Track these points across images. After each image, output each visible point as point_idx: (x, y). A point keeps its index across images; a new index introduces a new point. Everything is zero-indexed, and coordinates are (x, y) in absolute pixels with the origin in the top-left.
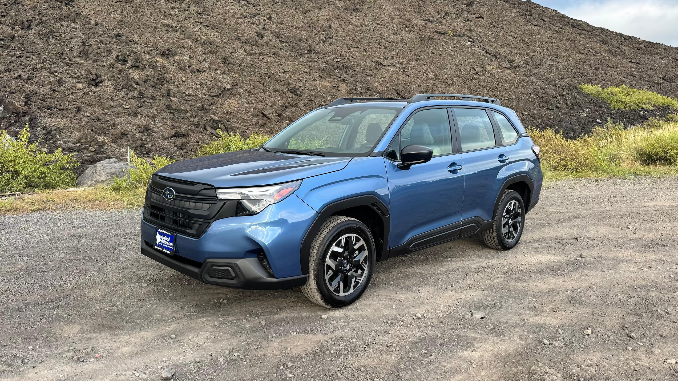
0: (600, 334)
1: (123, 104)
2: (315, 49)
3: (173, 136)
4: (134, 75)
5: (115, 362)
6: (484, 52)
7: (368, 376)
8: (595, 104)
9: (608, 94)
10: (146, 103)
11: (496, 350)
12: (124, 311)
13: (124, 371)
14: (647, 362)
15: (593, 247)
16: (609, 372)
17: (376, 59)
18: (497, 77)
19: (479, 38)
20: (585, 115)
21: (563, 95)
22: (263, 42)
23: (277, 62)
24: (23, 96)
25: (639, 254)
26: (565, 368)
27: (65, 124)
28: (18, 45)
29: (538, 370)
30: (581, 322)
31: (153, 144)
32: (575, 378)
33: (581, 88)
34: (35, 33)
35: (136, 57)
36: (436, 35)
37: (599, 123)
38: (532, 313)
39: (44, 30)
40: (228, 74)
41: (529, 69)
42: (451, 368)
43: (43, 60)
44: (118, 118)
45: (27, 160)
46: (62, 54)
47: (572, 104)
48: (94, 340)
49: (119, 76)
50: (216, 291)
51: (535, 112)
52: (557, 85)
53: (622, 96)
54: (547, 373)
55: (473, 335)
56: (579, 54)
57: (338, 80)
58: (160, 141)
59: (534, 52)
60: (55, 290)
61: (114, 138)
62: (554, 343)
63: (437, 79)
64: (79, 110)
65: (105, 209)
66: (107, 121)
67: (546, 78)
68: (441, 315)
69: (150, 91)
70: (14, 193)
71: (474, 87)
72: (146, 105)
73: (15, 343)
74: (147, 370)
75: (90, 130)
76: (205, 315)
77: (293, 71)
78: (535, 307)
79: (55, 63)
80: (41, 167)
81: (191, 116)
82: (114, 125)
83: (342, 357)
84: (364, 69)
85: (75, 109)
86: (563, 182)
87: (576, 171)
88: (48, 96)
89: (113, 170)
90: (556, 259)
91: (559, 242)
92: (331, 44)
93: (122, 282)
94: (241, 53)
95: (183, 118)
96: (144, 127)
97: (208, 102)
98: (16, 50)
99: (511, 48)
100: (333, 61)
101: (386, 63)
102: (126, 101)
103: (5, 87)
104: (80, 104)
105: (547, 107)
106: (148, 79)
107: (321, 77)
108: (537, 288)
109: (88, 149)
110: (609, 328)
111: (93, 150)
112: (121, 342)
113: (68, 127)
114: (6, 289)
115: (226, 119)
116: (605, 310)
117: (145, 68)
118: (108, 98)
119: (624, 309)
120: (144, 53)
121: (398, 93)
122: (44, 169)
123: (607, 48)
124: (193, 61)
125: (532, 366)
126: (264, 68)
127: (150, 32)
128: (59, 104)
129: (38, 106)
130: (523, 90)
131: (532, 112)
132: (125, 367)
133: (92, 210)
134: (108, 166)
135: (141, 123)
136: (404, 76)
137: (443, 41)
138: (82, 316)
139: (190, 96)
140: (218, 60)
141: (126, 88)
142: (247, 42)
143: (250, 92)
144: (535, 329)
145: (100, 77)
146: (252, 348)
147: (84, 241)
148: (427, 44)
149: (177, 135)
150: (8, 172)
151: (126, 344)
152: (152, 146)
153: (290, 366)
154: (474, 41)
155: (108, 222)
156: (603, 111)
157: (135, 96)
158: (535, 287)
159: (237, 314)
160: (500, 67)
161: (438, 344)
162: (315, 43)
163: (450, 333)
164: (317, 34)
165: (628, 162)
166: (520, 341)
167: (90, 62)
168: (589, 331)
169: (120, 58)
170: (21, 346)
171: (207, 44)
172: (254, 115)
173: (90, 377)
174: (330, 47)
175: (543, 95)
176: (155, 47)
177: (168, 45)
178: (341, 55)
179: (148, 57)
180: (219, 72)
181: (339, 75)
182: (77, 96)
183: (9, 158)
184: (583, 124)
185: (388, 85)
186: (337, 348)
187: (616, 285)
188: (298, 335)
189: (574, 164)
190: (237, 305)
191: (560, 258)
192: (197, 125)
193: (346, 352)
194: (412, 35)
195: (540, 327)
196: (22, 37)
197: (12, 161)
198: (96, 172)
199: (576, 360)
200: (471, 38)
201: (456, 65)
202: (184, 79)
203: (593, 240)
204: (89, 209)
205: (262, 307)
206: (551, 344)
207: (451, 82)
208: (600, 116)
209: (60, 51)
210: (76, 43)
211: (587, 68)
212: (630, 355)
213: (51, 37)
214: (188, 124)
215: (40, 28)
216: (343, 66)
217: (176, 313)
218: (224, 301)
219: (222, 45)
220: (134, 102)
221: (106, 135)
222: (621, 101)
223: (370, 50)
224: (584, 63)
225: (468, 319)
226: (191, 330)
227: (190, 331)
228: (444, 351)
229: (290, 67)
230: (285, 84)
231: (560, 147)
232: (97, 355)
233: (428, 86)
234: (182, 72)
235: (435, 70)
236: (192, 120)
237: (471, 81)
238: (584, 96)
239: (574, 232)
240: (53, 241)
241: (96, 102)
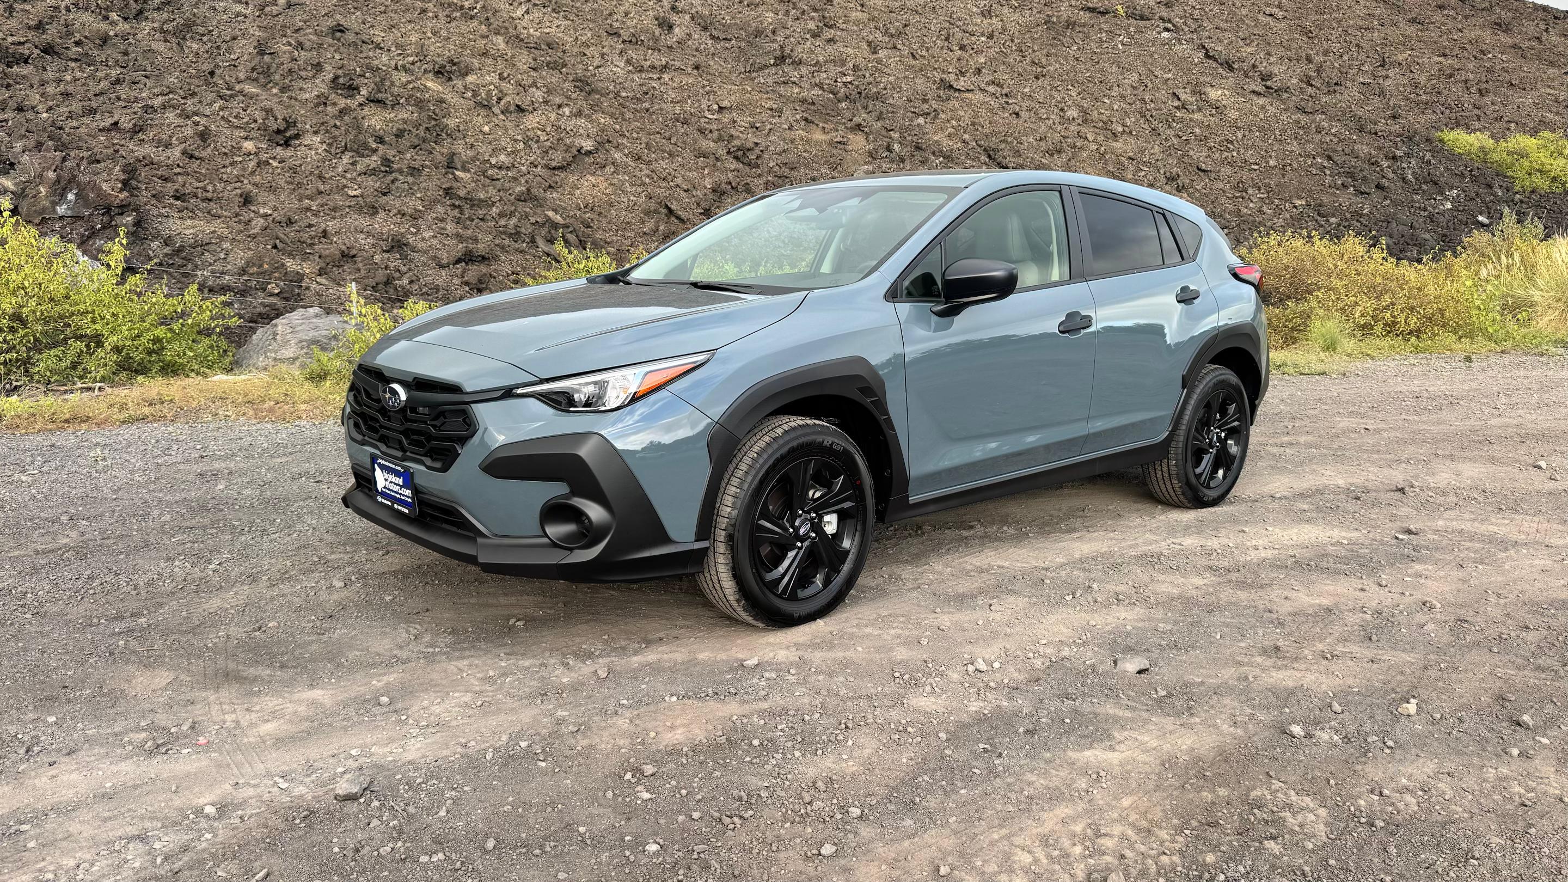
0: (1439, 716)
1: (345, 186)
2: (792, 54)
3: (458, 261)
4: (373, 122)
5: (240, 757)
6: (1201, 54)
7: (835, 801)
8: (1474, 179)
9: (1508, 154)
10: (397, 184)
11: (1168, 747)
12: (279, 642)
13: (255, 777)
14: (1556, 785)
15: (1442, 509)
16: (1454, 807)
17: (938, 76)
18: (1233, 114)
19: (1190, 22)
20: (1449, 206)
21: (1394, 158)
22: (672, 41)
23: (704, 87)
24: (118, 168)
25: (1561, 528)
26: (1340, 795)
27: (214, 232)
28: (114, 56)
29: (1269, 797)
30: (1393, 684)
31: (414, 278)
32: (1363, 820)
33: (1441, 141)
34: (153, 29)
35: (378, 79)
36: (1084, 17)
37: (1483, 225)
38: (1269, 662)
39: (174, 19)
40: (588, 117)
41: (1310, 96)
42: (1047, 787)
43: (168, 87)
44: (334, 218)
45: (121, 312)
46: (212, 73)
47: (1416, 179)
48: (199, 706)
49: (338, 124)
50: (502, 600)
51: (1325, 199)
52: (1380, 134)
53: (1544, 157)
54: (1290, 806)
55: (1111, 711)
56: (1439, 56)
57: (846, 127)
58: (430, 272)
59: (1326, 53)
60: (134, 593)
61: (324, 265)
62: (1318, 733)
63: (1085, 121)
64: (247, 200)
65: (284, 419)
66: (310, 226)
67: (1354, 116)
68: (1038, 663)
69: (408, 156)
70: (90, 384)
71: (1175, 141)
72: (397, 188)
73: (18, 709)
74: (308, 776)
75: (269, 247)
76: (467, 653)
77: (741, 108)
78: (1277, 648)
79: (194, 94)
80: (152, 328)
81: (501, 215)
82: (325, 234)
83: (779, 756)
84: (909, 101)
85: (237, 199)
86: (1382, 363)
87: (1418, 337)
88: (178, 170)
89: (312, 334)
90: (1344, 538)
91: (1358, 498)
92: (831, 41)
93: (291, 577)
94: (619, 68)
95: (482, 219)
96: (393, 239)
97: (540, 183)
98: (110, 67)
99: (1269, 44)
100: (836, 81)
101: (962, 83)
102: (353, 180)
103: (79, 148)
104: (249, 186)
105: (1354, 186)
106: (405, 130)
107: (806, 120)
108: (1288, 603)
109: (264, 290)
110: (1464, 700)
111: (276, 291)
112: (262, 710)
113: (222, 238)
114: (24, 590)
115: (582, 223)
116: (1458, 657)
117: (399, 104)
118: (311, 173)
119: (1508, 657)
120: (396, 68)
121: (989, 157)
122: (160, 332)
123: (1510, 41)
124: (508, 87)
125: (1254, 788)
126: (672, 102)
127: (410, 22)
128: (201, 188)
129: (154, 192)
130: (1295, 147)
131: (1317, 199)
132: (260, 768)
133: (254, 421)
134: (303, 323)
135: (385, 230)
136: (1007, 115)
137: (1100, 29)
138: (182, 651)
139: (500, 168)
140: (567, 84)
141: (352, 150)
142: (633, 41)
143: (639, 159)
144: (1272, 699)
145: (295, 126)
146: (564, 730)
147: (222, 487)
148: (1062, 38)
149: (468, 258)
150: (79, 338)
151: (274, 715)
152: (411, 282)
153: (650, 772)
154: (1176, 29)
155: (286, 447)
156: (1495, 195)
157: (374, 169)
158: (1283, 601)
159: (543, 652)
160: (1240, 90)
161: (1021, 730)
162: (792, 39)
163: (1054, 705)
164: (798, 19)
165: (1551, 315)
166: (1232, 729)
167: (275, 91)
168: (1412, 708)
169: (341, 80)
170: (31, 716)
171: (543, 47)
172: (647, 213)
173: (174, 788)
174: (830, 49)
175: (1344, 158)
176: (422, 54)
177: (450, 50)
178: (856, 68)
179: (404, 78)
180: (567, 111)
181: (848, 114)
182: (244, 169)
183: (82, 307)
184: (1442, 227)
185: (966, 137)
186: (770, 735)
187: (1493, 599)
188: (681, 702)
189: (1413, 320)
190: (546, 633)
191: (1354, 535)
192: (516, 235)
193: (790, 744)
194: (1027, 17)
195: (1288, 695)
196: (125, 37)
197: (87, 312)
198: (274, 339)
199: (1370, 776)
200: (1169, 21)
201: (1132, 86)
202: (486, 129)
203: (1444, 493)
204: (249, 419)
205: (606, 637)
206: (1309, 736)
207: (1120, 129)
208: (1488, 207)
209: (207, 67)
210: (244, 49)
211: (1457, 89)
212: (1513, 768)
213: (188, 37)
214: (494, 233)
215: (165, 16)
216: (860, 93)
217: (401, 648)
218: (518, 623)
219: (576, 50)
220: (372, 183)
221: (305, 257)
222: (1540, 171)
223: (924, 53)
224: (1450, 77)
225: (1104, 674)
226: (429, 686)
227: (427, 689)
228: (1033, 746)
229: (733, 98)
230: (720, 139)
231: (1379, 280)
232: (202, 740)
233: (1064, 137)
234: (483, 112)
235: (1082, 99)
236: (503, 222)
237: (1170, 127)
238: (1448, 159)
239: (1398, 476)
240: (152, 487)
241: (287, 182)
